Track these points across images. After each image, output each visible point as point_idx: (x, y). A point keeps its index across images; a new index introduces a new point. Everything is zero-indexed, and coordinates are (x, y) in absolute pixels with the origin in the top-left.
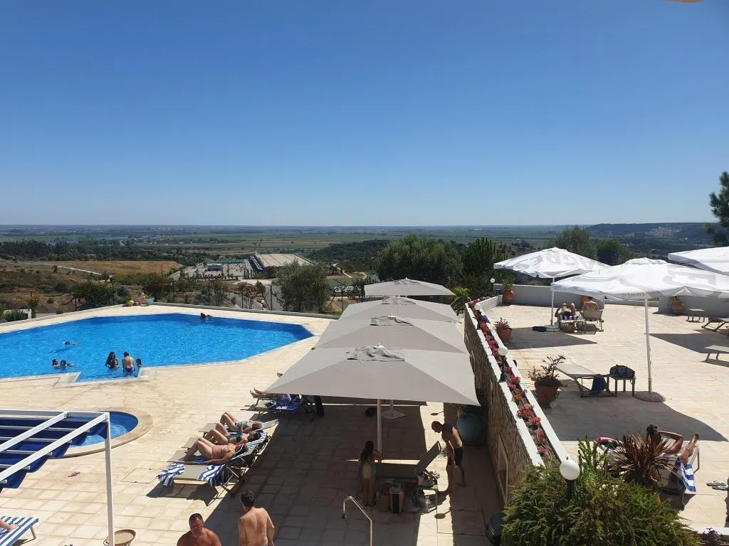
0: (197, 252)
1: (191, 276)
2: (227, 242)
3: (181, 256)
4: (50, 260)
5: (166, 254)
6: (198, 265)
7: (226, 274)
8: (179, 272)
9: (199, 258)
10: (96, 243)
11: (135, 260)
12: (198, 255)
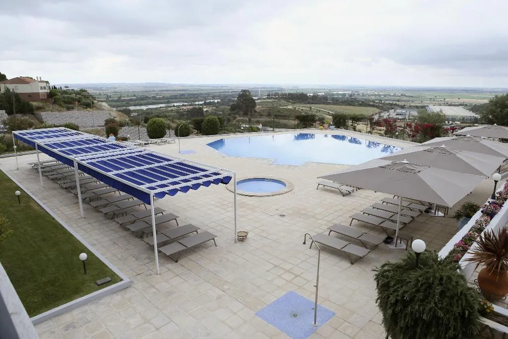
0: (391, 102)
1: (385, 118)
2: (412, 97)
3: (381, 105)
4: (309, 103)
5: (372, 103)
6: (390, 111)
7: (407, 118)
8: (378, 115)
9: (392, 106)
10: (334, 95)
11: (353, 105)
12: (391, 105)
